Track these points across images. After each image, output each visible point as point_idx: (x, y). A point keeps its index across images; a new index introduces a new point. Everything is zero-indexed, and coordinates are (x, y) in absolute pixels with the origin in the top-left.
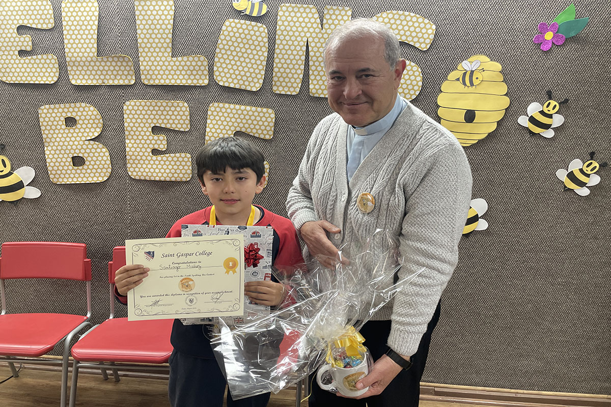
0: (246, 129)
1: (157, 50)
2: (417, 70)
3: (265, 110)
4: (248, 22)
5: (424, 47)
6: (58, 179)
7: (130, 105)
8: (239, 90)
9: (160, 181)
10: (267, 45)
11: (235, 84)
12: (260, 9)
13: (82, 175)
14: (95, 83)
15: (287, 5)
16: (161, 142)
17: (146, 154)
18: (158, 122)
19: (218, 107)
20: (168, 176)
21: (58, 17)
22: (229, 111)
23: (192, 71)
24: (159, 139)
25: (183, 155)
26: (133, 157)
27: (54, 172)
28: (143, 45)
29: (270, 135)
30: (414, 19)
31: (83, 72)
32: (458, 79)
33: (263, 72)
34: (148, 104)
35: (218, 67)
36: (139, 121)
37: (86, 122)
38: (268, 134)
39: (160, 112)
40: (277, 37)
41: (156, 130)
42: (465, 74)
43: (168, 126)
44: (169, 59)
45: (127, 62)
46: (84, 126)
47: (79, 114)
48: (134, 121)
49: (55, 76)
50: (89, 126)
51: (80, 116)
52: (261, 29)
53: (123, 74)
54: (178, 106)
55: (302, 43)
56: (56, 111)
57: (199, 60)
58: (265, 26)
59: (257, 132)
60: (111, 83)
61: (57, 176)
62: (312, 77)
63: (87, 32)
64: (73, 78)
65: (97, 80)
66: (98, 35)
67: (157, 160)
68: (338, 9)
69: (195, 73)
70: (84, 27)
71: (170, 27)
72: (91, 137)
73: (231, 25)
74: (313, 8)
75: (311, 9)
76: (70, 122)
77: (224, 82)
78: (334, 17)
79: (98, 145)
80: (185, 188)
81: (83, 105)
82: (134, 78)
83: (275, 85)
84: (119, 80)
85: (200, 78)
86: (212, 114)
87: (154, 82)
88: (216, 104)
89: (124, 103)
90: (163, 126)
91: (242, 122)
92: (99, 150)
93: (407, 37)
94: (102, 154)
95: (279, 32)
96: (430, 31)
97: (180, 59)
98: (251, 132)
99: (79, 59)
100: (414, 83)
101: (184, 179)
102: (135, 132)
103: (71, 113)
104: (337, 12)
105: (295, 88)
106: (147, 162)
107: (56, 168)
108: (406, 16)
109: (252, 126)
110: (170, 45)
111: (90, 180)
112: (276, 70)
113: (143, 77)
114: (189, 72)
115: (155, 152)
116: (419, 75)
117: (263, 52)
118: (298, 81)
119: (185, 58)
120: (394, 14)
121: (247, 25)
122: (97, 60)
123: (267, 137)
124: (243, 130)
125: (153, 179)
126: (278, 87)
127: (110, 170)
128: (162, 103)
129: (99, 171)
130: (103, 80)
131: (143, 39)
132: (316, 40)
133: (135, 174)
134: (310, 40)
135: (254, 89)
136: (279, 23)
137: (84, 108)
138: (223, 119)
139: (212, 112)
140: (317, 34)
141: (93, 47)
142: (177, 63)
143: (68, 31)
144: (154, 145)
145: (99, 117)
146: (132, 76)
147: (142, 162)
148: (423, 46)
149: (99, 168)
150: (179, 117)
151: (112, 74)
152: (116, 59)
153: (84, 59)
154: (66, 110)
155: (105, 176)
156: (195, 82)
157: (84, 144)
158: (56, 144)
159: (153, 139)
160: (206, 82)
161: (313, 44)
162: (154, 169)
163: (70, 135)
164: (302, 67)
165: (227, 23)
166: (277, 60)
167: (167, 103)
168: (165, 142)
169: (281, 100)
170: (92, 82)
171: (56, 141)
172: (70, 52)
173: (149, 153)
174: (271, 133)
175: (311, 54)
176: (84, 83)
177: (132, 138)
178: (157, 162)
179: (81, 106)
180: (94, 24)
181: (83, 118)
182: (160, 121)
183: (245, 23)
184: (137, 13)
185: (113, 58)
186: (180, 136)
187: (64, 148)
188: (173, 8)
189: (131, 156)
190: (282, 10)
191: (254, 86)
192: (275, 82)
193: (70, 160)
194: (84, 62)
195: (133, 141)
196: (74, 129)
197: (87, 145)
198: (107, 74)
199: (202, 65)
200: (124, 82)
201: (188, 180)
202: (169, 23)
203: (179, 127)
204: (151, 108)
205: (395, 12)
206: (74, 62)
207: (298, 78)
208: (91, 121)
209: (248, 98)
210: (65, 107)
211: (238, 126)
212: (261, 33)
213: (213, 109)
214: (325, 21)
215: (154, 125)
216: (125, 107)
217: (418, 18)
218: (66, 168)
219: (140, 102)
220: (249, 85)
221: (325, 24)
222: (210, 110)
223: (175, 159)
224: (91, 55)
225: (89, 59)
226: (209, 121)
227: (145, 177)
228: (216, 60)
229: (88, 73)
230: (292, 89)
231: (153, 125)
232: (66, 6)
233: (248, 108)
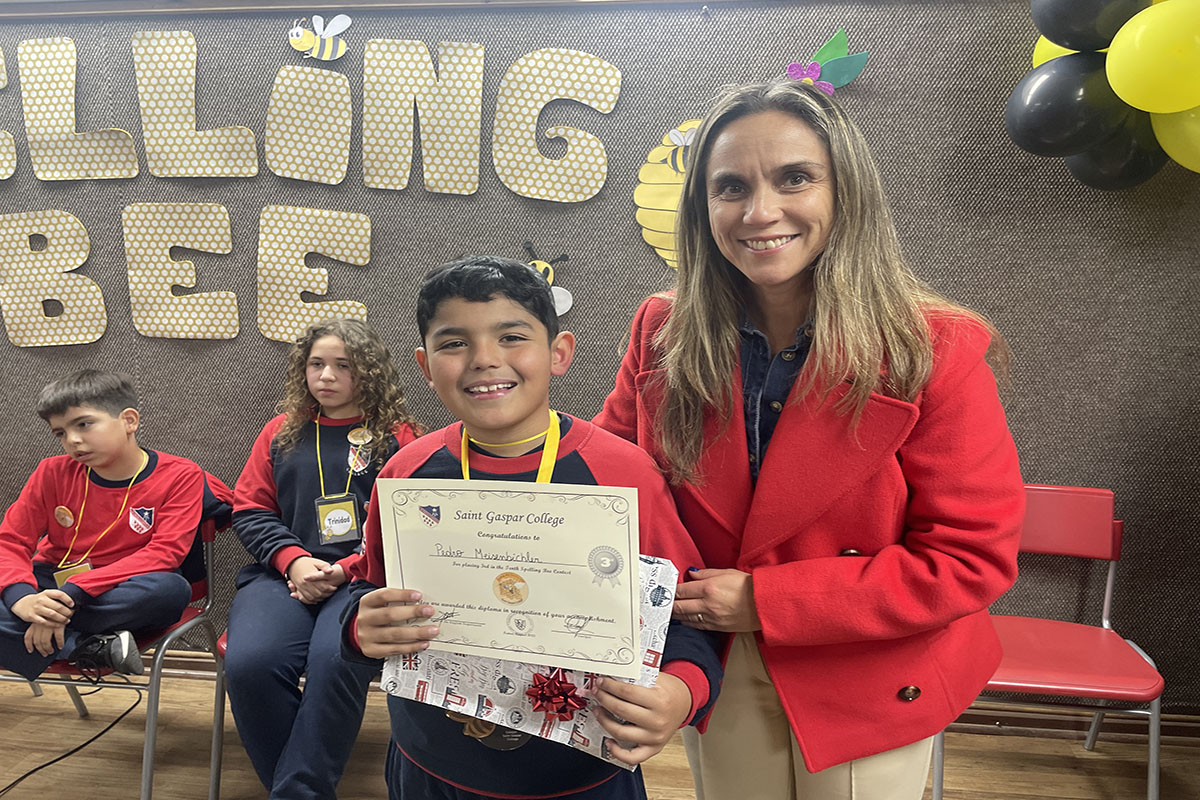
0: (325, 248)
1: (172, 119)
2: (598, 147)
3: (353, 216)
4: (317, 71)
5: (605, 108)
6: (21, 338)
7: (133, 211)
8: (310, 184)
9: (187, 340)
10: (350, 107)
11: (302, 174)
12: (335, 49)
13: (59, 331)
14: (74, 176)
15: (379, 41)
16: (186, 272)
17: (162, 294)
18: (179, 240)
19: (276, 211)
20: (199, 331)
21: (13, 70)
22: (295, 218)
23: (230, 153)
24: (182, 268)
25: (223, 294)
26: (142, 300)
27: (15, 327)
28: (149, 112)
29: (365, 259)
30: (586, 62)
31: (55, 160)
32: (665, 161)
33: (346, 153)
34: (162, 209)
35: (272, 146)
36: (148, 238)
37: (63, 241)
38: (360, 256)
39: (181, 223)
40: (365, 95)
41: (177, 252)
42: (675, 152)
43: (196, 246)
44: (192, 133)
45: (124, 140)
46: (60, 248)
47: (52, 228)
48: (140, 238)
49: (10, 166)
50: (68, 248)
51: (53, 233)
52: (339, 82)
53: (119, 160)
54: (210, 211)
55: (406, 104)
56: (14, 224)
57: (241, 135)
58: (344, 77)
59: (342, 254)
60: (100, 175)
61: (20, 334)
62: (427, 160)
63: (58, 93)
64: (40, 169)
65: (78, 171)
66: (76, 98)
67: (180, 303)
68: (460, 46)
69: (235, 155)
70: (53, 86)
71: (191, 80)
72: (71, 267)
73: (289, 76)
74: (421, 45)
75: (417, 47)
76: (38, 242)
77: (283, 171)
78: (455, 60)
79: (83, 280)
80: (228, 350)
81: (57, 213)
82: (137, 167)
83: (368, 174)
84: (112, 170)
85: (245, 165)
86: (267, 225)
87: (170, 173)
88: (272, 208)
89: (122, 209)
90: (188, 245)
91: (316, 237)
92: (85, 289)
93: (577, 91)
94: (90, 295)
95: (368, 86)
96: (613, 82)
97: (209, 133)
98: (333, 253)
99: (47, 138)
100: (595, 168)
101: (226, 336)
102: (142, 257)
103: (38, 226)
104: (460, 52)
105: (400, 179)
106: (164, 307)
107: (17, 320)
108: (572, 57)
109: (334, 244)
110: (193, 110)
111: (73, 340)
112: (367, 148)
113: (151, 164)
114: (224, 155)
115: (177, 290)
116: (601, 155)
117: (345, 119)
118: (405, 166)
119: (218, 132)
120: (552, 55)
121: (316, 76)
122: (76, 139)
123: (360, 262)
124: (320, 250)
125: (175, 335)
126: (373, 177)
127: (104, 322)
128: (183, 207)
129: (87, 323)
130: (87, 171)
131: (148, 102)
132: (430, 98)
133: (145, 327)
134: (420, 98)
135: (333, 182)
136: (368, 71)
137: (58, 218)
138: (285, 232)
139: (267, 220)
140: (430, 88)
141: (69, 117)
142: (206, 141)
143: (29, 92)
144: (174, 278)
145: (83, 232)
146: (133, 163)
147: (156, 307)
148: (604, 105)
149: (86, 319)
150: (212, 231)
151: (102, 161)
152: (105, 136)
153: (55, 137)
154: (30, 222)
155: (97, 332)
156: (236, 170)
157: (61, 279)
158: (16, 279)
159: (173, 268)
160: (255, 170)
161: (425, 106)
162: (177, 319)
163: (38, 264)
164: (410, 143)
165: (283, 73)
166: (367, 133)
167: (192, 207)
168: (192, 274)
169: (380, 198)
170: (70, 175)
171: (16, 275)
172: (32, 126)
173: (167, 292)
174: (366, 254)
175: (423, 121)
176: (57, 176)
177: (139, 268)
178: (181, 308)
179: (53, 216)
180: (69, 79)
181: (57, 234)
182: (183, 238)
183: (311, 72)
184: (137, 59)
185: (101, 133)
186: (216, 263)
187: (30, 286)
188: (195, 49)
189: (137, 298)
190: (370, 49)
191: (334, 176)
192: (368, 169)
193: (39, 306)
194: (56, 142)
195: (139, 273)
196: (44, 254)
197: (66, 281)
198: (93, 161)
199: (246, 142)
200: (121, 175)
201: (234, 336)
202: (189, 75)
203: (213, 248)
204: (167, 216)
205: (553, 50)
206: (40, 143)
207: (405, 161)
208: (71, 241)
209: (325, 197)
210: (28, 218)
211: (311, 244)
212: (339, 87)
213: (267, 215)
214: (441, 67)
215: (172, 245)
216: (124, 216)
217: (592, 60)
218: (33, 320)
219: (149, 207)
220: (325, 175)
221: (442, 71)
222: (264, 218)
223: (211, 301)
224: (66, 130)
225: (63, 137)
226: (262, 237)
227: (162, 332)
228: (268, 133)
229: (63, 159)
230: (396, 181)
231: (170, 245)
232: (25, 52)
233: (326, 213)
